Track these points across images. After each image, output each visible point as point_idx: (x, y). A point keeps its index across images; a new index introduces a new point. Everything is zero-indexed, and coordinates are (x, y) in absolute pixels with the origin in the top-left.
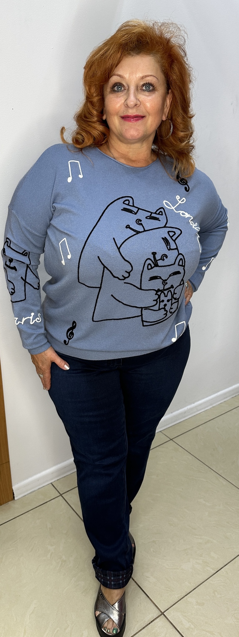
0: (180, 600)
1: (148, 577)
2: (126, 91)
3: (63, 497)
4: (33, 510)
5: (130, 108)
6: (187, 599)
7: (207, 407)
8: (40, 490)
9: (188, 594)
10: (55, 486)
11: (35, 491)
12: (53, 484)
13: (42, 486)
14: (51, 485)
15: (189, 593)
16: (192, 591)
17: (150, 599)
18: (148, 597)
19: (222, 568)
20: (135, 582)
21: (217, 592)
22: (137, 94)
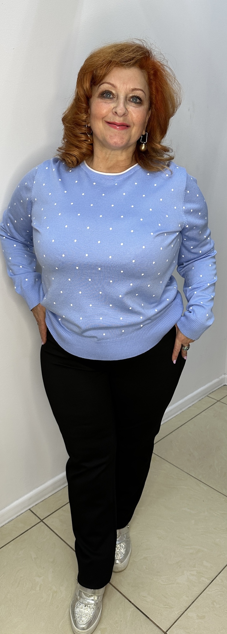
0: (180, 616)
1: (145, 597)
2: (114, 99)
3: (44, 523)
4: (14, 540)
5: (118, 115)
6: (187, 614)
7: (177, 412)
8: (17, 518)
9: (187, 609)
10: (34, 512)
11: (13, 520)
12: (31, 509)
13: (19, 513)
14: (29, 511)
15: (189, 607)
16: (191, 605)
17: (150, 620)
18: (148, 618)
19: (216, 577)
20: (133, 604)
21: (215, 602)
22: (126, 104)
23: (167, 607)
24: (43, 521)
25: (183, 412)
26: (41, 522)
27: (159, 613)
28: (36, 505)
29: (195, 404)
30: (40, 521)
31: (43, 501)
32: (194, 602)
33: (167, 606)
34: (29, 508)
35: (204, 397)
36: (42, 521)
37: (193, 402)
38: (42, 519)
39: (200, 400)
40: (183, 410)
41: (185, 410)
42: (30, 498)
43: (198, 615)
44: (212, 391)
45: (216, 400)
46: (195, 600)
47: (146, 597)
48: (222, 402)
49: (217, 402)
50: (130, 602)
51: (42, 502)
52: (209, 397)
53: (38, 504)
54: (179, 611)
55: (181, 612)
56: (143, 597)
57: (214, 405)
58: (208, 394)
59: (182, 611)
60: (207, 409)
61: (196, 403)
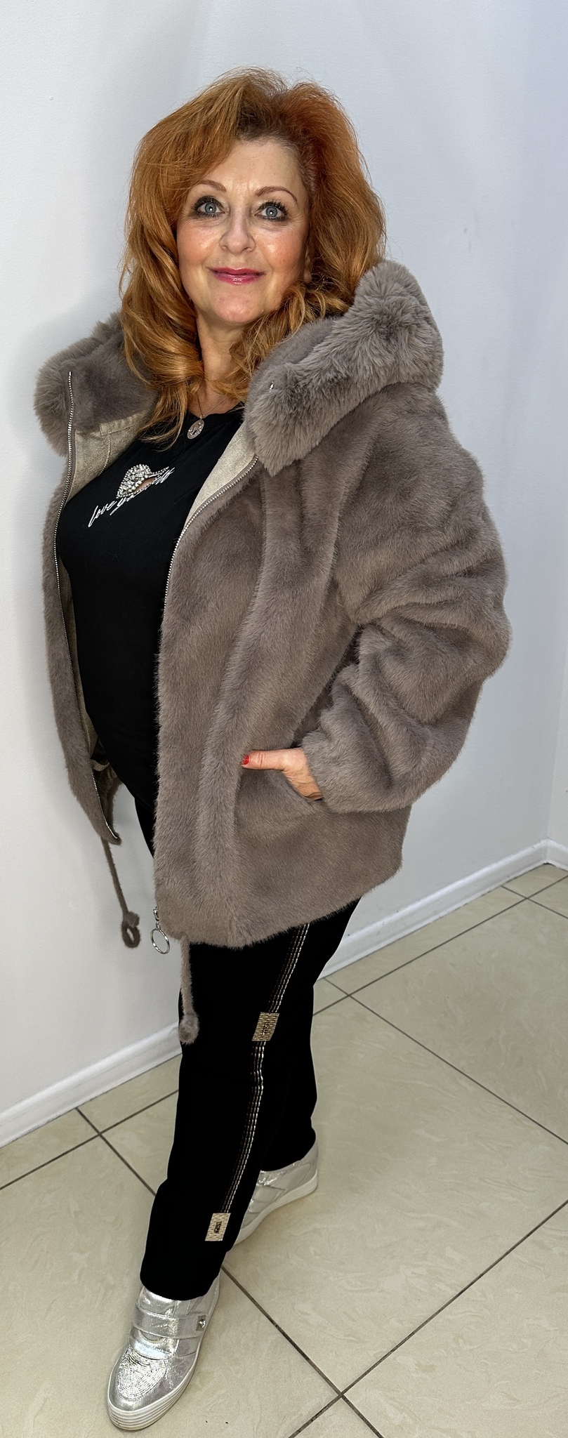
0: (380, 1362)
3: (104, 1139)
5: (233, 252)
6: (395, 1359)
7: (427, 918)
8: (48, 1124)
9: (397, 1347)
10: (85, 1114)
11: (39, 1127)
12: (79, 1108)
13: (54, 1116)
14: (76, 1112)
15: (400, 1344)
16: (405, 1340)
17: (311, 1363)
18: (307, 1359)
19: (472, 1284)
20: (277, 1326)
21: (462, 1339)
22: (248, 224)
23: (351, 1341)
24: (103, 1135)
25: (440, 918)
26: (99, 1137)
27: (332, 1351)
28: (91, 1100)
29: (471, 902)
30: (96, 1134)
31: (107, 1092)
32: (413, 1333)
33: (351, 1338)
34: (76, 1105)
35: (493, 887)
36: (100, 1134)
37: (466, 897)
38: (100, 1131)
39: (483, 895)
40: (442, 914)
41: (446, 915)
42: (78, 1085)
43: (419, 1362)
44: (515, 876)
45: (521, 896)
46: (416, 1331)
47: (309, 1315)
48: (533, 901)
49: (523, 900)
50: (272, 1321)
51: (106, 1095)
52: (507, 889)
53: (96, 1097)
54: (378, 1351)
55: (382, 1352)
56: (302, 1313)
57: (515, 907)
58: (506, 883)
59: (385, 1350)
60: (497, 917)
61: (475, 900)
